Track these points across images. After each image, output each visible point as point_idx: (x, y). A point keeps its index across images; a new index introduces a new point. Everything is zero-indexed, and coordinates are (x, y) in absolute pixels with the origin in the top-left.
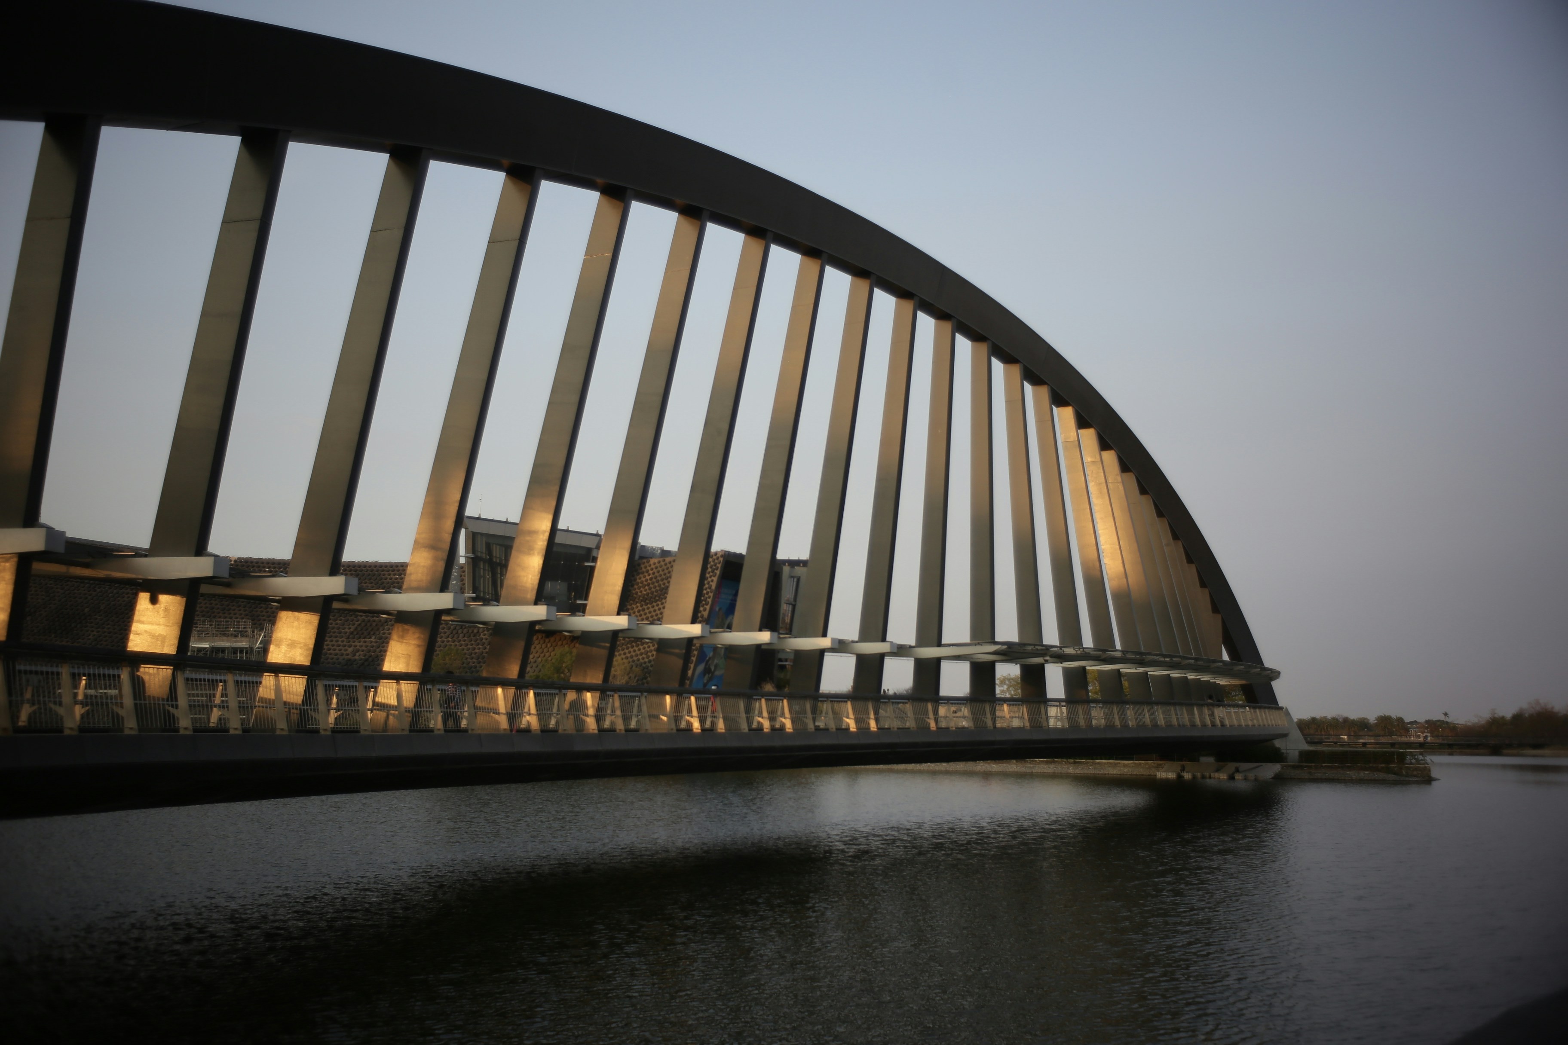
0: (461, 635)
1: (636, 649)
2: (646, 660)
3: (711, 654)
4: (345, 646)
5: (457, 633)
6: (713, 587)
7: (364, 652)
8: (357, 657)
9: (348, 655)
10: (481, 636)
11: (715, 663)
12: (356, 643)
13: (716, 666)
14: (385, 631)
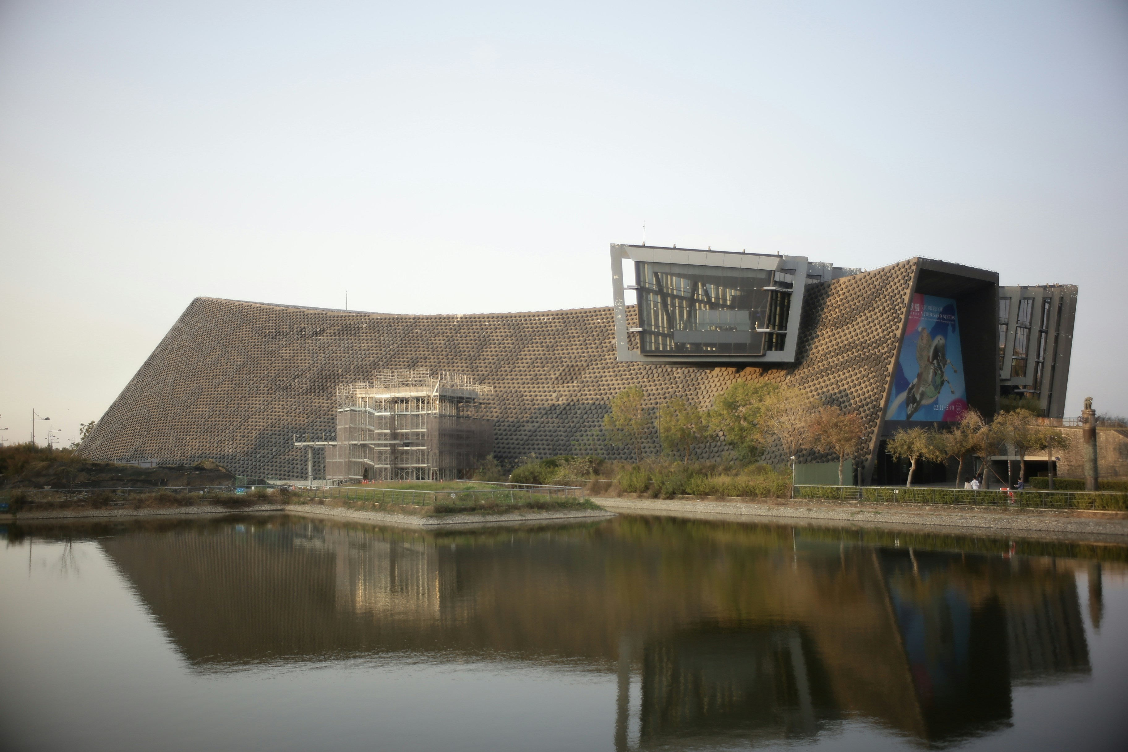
0: (656, 375)
1: (825, 378)
2: (836, 391)
3: (915, 381)
4: (550, 392)
5: (652, 373)
6: (906, 301)
7: (567, 397)
8: (560, 402)
9: (552, 400)
10: (675, 375)
11: (920, 391)
12: (561, 389)
13: (923, 395)
14: (586, 375)
